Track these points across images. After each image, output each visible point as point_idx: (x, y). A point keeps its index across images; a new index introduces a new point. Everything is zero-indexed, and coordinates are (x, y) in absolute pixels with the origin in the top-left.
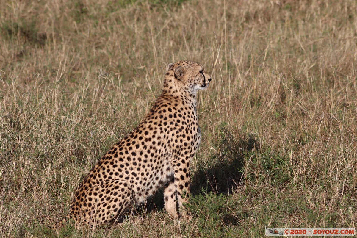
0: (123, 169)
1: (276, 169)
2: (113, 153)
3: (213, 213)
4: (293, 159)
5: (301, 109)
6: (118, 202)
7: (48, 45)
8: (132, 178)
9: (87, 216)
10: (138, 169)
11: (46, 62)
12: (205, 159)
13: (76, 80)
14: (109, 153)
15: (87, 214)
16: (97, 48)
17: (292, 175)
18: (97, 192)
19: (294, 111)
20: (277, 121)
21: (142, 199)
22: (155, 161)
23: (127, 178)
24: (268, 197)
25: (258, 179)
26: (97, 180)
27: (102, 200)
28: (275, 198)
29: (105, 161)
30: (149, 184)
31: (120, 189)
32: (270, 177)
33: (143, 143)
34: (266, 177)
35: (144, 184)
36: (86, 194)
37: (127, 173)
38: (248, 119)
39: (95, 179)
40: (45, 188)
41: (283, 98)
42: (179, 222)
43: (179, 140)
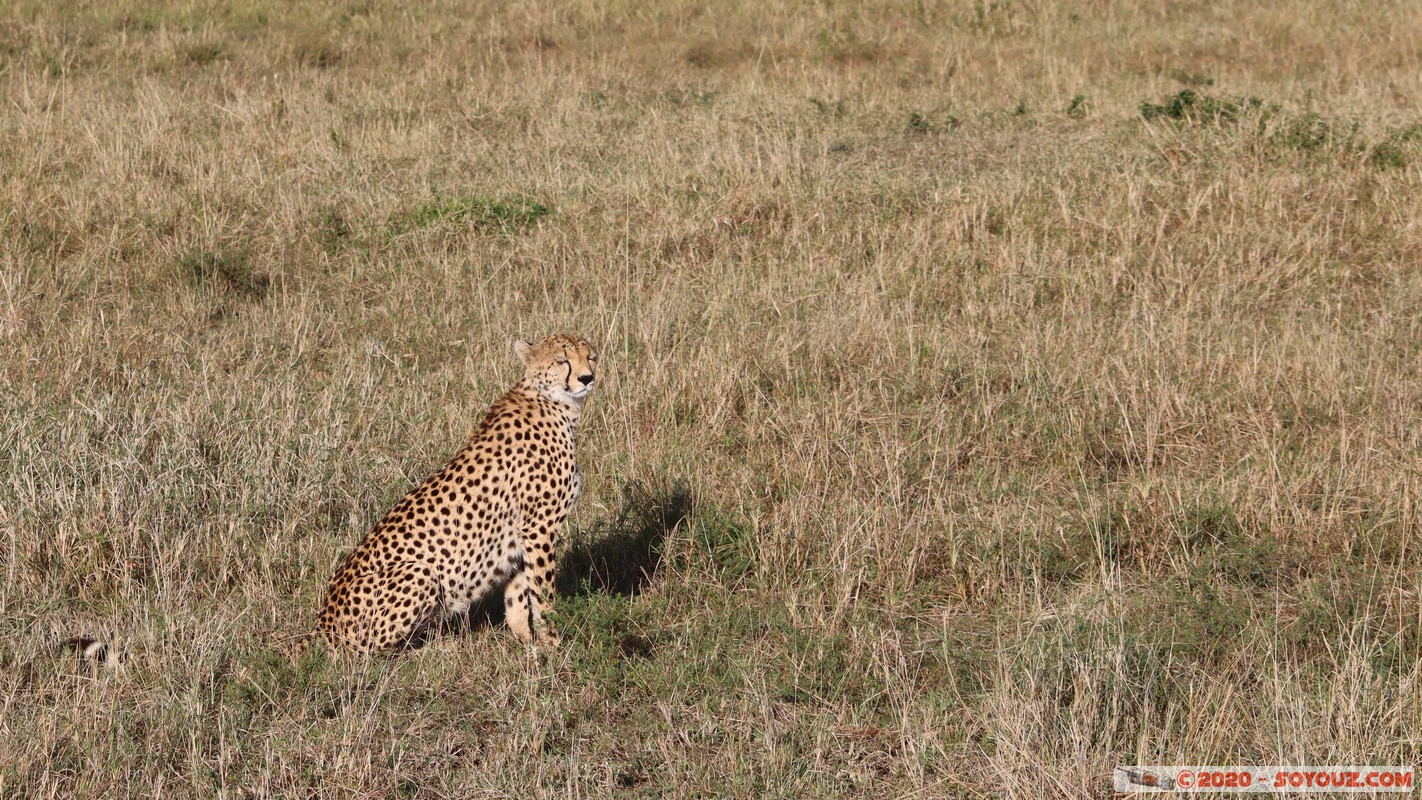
0: (424, 542)
1: (726, 548)
2: (404, 509)
3: (603, 631)
4: (760, 528)
5: (776, 432)
6: (411, 607)
7: (272, 296)
8: (442, 561)
9: (351, 634)
10: (454, 543)
11: (268, 330)
12: (583, 525)
13: (327, 367)
14: (396, 511)
15: (350, 629)
16: (368, 304)
17: (757, 559)
18: (371, 586)
19: (762, 433)
20: (728, 453)
21: (459, 606)
22: (487, 526)
23: (431, 561)
24: (710, 603)
25: (691, 566)
26: (371, 563)
27: (381, 602)
28: (725, 605)
29: (389, 525)
30: (473, 575)
31: (415, 580)
32: (715, 563)
33: (463, 490)
34: (707, 563)
35: (465, 574)
36: (348, 589)
37: (432, 549)
38: (670, 448)
39: (367, 561)
40: (268, 575)
41: (740, 408)
42: (534, 649)
43: (533, 485)
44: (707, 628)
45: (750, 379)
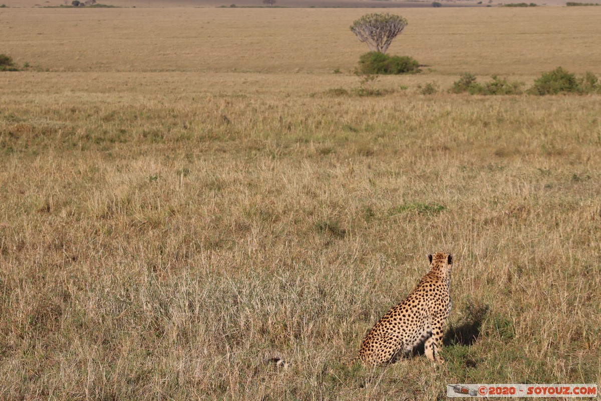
0: (396, 326)
1: (504, 329)
2: (390, 314)
3: (459, 358)
4: (516, 322)
5: (522, 287)
6: (392, 349)
8: (402, 333)
9: (370, 358)
10: (407, 327)
11: (345, 249)
12: (454, 320)
13: (365, 263)
14: (387, 315)
15: (370, 356)
16: (380, 240)
17: (515, 333)
18: (378, 341)
19: (517, 288)
20: (505, 295)
21: (410, 348)
22: (419, 321)
23: (399, 333)
24: (498, 348)
25: (491, 335)
26: (378, 333)
27: (381, 347)
28: (503, 349)
29: (384, 320)
30: (414, 337)
31: (393, 339)
33: (411, 309)
34: (497, 334)
35: (411, 337)
36: (370, 342)
37: (399, 329)
38: (485, 293)
39: (376, 332)
40: (342, 337)
41: (510, 279)
42: (435, 364)
43: (436, 307)
44: (496, 358)
45: (514, 269)
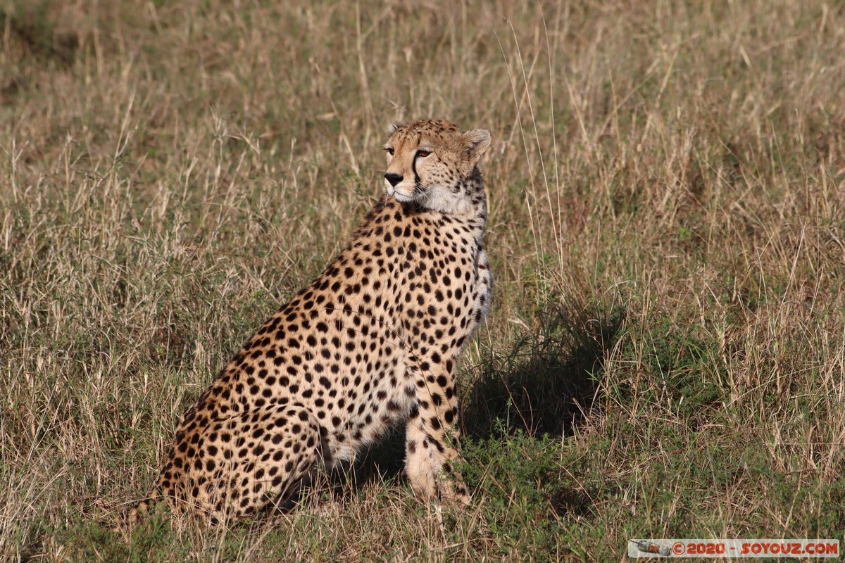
0: (300, 368)
1: (684, 371)
3: (527, 484)
4: (727, 346)
5: (745, 219)
6: (283, 461)
8: (321, 393)
9: (203, 494)
10: (335, 369)
11: (79, 105)
13: (158, 153)
15: (202, 489)
18: (231, 432)
19: (726, 223)
20: (682, 250)
22: (373, 347)
23: (308, 394)
24: (665, 443)
25: (638, 396)
26: (232, 401)
27: (243, 453)
28: (684, 446)
29: (253, 350)
30: (362, 409)
31: (289, 426)
32: (670, 391)
33: (341, 299)
34: (660, 393)
35: (351, 409)
36: (201, 436)
37: (309, 378)
38: (607, 245)
39: (227, 399)
43: (414, 295)
44: (661, 476)
45: (710, 152)
